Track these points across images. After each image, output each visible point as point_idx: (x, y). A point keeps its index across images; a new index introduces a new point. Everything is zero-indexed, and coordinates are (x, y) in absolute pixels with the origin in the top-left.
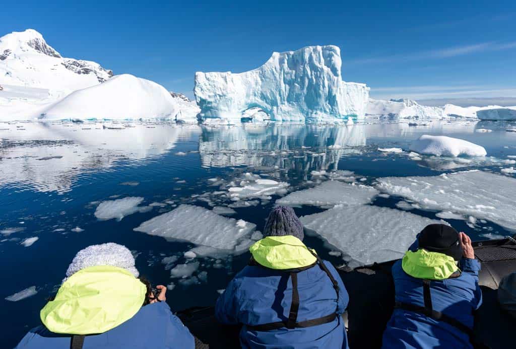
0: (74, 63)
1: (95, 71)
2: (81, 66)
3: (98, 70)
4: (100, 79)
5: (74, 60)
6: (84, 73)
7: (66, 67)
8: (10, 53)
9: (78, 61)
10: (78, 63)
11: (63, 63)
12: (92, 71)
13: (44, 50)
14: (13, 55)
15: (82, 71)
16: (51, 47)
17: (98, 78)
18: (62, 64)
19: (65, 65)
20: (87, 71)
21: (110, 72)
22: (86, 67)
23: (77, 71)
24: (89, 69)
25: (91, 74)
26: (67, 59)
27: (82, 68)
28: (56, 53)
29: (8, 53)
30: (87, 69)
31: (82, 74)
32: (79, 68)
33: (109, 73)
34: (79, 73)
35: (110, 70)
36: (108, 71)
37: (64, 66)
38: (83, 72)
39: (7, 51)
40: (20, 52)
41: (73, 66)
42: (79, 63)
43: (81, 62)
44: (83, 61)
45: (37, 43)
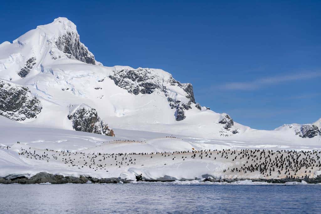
0: (130, 75)
1: (165, 87)
2: (141, 79)
3: (168, 86)
4: (172, 103)
5: (129, 68)
6: (143, 92)
7: (116, 83)
8: (34, 64)
9: (136, 71)
10: (135, 75)
11: (112, 75)
12: (158, 87)
13: (76, 52)
14: (39, 67)
15: (141, 88)
16: (84, 45)
17: (170, 100)
18: (110, 77)
19: (114, 79)
20: (148, 89)
21: (189, 86)
22: (148, 81)
23: (132, 89)
24: (152, 85)
25: (157, 93)
26: (118, 68)
27: (141, 83)
28: (90, 55)
29: (31, 64)
30: (151, 84)
31: (140, 94)
32: (136, 84)
33: (186, 90)
34: (136, 92)
35: (188, 84)
36: (186, 85)
37: (113, 81)
38: (142, 90)
39: (30, 61)
40: (49, 61)
41: (126, 80)
42: (137, 72)
43: (140, 71)
44: (144, 69)
45: (68, 41)
